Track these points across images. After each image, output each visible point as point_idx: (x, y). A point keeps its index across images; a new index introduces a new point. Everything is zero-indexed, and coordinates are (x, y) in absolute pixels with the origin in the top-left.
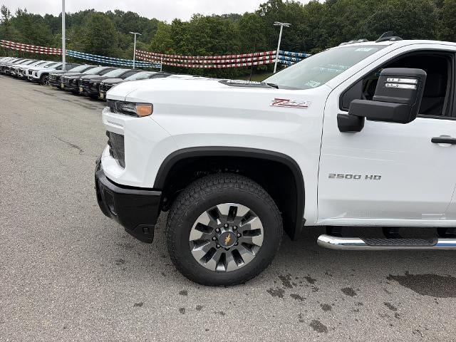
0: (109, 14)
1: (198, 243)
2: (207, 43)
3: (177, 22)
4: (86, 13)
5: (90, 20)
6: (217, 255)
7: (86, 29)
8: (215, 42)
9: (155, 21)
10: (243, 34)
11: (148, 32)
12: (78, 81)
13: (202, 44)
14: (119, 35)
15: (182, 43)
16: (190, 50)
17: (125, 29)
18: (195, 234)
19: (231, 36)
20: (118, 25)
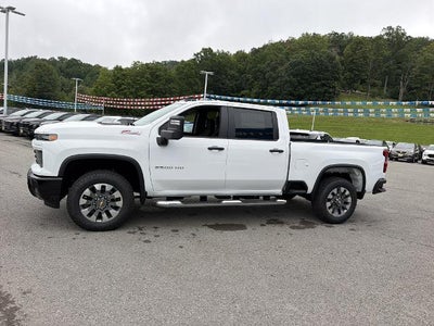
0: (52, 61)
1: (84, 206)
2: (148, 86)
3: (118, 69)
4: (28, 59)
5: (32, 66)
6: (97, 213)
7: (27, 75)
8: (154, 85)
9: (98, 67)
10: (180, 79)
11: (91, 76)
12: (18, 123)
13: (142, 88)
14: (61, 79)
15: (123, 87)
16: (131, 93)
17: (68, 74)
18: (83, 201)
19: (169, 81)
20: (61, 71)
